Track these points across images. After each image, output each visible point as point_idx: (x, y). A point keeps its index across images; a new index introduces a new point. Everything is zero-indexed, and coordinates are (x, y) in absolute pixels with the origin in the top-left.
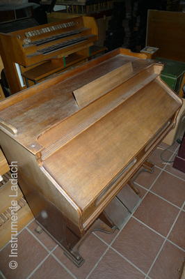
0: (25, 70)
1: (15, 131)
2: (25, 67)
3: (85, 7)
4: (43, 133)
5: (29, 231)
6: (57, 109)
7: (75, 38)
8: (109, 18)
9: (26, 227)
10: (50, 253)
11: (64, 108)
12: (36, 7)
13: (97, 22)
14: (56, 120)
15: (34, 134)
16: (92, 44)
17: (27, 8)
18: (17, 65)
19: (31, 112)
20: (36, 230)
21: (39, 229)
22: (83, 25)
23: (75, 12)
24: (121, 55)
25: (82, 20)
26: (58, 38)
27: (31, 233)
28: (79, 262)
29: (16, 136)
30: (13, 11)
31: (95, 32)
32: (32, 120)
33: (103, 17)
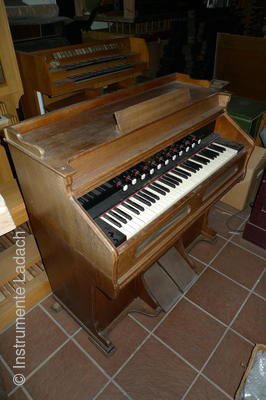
0: (50, 101)
1: (42, 152)
2: (50, 97)
3: (133, 25)
4: (75, 157)
5: (43, 309)
6: (93, 135)
7: (117, 64)
8: (166, 42)
9: (39, 304)
10: (71, 337)
11: (101, 133)
12: (68, 22)
13: (148, 45)
14: (92, 145)
15: (64, 157)
16: (140, 74)
17: (57, 23)
18: (39, 94)
19: (61, 136)
20: (52, 308)
21: (57, 306)
22: (129, 48)
23: (120, 32)
24: (177, 82)
25: (129, 42)
26: (96, 63)
27: (45, 311)
28: (109, 349)
29: (42, 157)
30: (38, 26)
31: (145, 58)
32: (63, 144)
33: (156, 40)
